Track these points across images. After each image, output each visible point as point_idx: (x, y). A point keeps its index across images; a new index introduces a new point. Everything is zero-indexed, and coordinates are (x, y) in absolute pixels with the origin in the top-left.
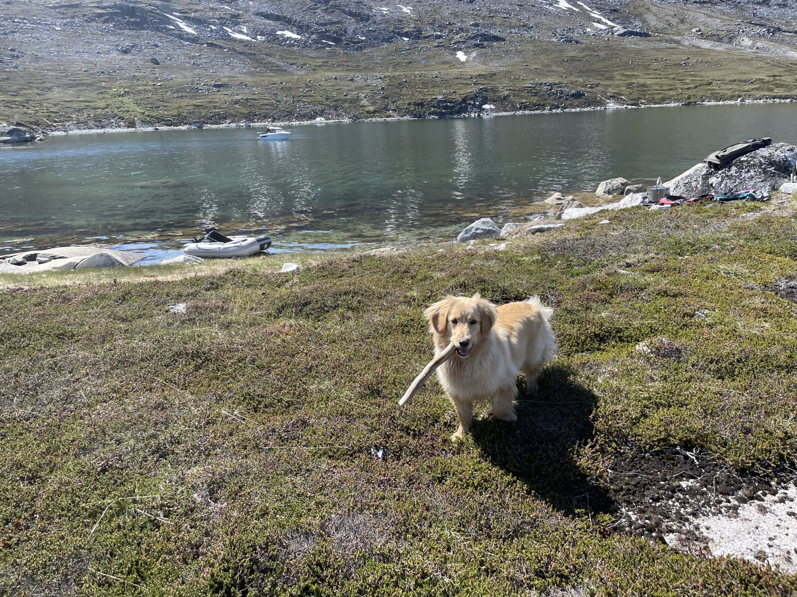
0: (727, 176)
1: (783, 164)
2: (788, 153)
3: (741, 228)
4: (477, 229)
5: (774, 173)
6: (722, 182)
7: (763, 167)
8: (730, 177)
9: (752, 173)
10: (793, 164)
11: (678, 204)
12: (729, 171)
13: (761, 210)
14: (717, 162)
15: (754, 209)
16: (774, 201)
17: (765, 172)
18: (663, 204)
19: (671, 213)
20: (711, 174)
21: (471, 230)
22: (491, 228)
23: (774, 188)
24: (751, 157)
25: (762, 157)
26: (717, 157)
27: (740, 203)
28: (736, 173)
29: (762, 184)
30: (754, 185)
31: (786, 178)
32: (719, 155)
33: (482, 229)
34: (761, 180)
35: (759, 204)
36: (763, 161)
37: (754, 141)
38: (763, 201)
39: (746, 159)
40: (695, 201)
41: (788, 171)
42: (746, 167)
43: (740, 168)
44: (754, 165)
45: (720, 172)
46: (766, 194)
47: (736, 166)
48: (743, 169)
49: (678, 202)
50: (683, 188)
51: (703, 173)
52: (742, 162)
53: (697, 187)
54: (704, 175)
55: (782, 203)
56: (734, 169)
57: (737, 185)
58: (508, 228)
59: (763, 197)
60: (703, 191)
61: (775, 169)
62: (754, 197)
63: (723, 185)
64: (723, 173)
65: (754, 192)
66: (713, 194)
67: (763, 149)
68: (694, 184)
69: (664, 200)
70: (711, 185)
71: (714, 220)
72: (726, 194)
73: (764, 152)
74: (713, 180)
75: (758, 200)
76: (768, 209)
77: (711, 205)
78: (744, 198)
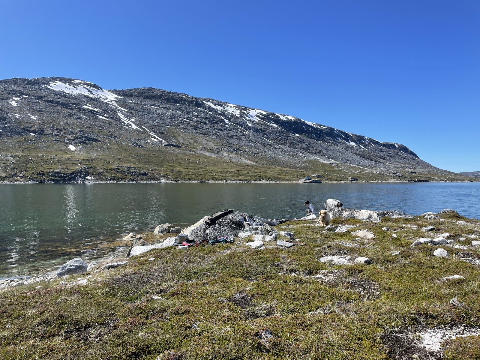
0: (214, 229)
1: (239, 223)
2: (240, 218)
3: (220, 261)
4: (71, 266)
5: (235, 228)
6: (212, 232)
7: (230, 224)
8: (215, 230)
9: (226, 228)
10: (243, 223)
11: (192, 245)
12: (215, 226)
13: (230, 248)
14: (209, 222)
15: (228, 248)
16: (236, 243)
17: (231, 227)
18: (184, 245)
19: (188, 251)
20: (207, 228)
21: (66, 267)
22: (81, 265)
23: (236, 236)
24: (224, 219)
25: (229, 219)
26: (209, 219)
27: (220, 244)
28: (218, 227)
29: (230, 233)
30: (227, 234)
31: (240, 230)
32: (210, 218)
33: (75, 266)
34: (229, 231)
35: (229, 245)
36: (230, 222)
37: (225, 211)
38: (231, 243)
39: (222, 220)
40: (199, 243)
41: (241, 226)
42: (223, 224)
43: (220, 225)
44: (226, 223)
45: (211, 227)
46: (232, 239)
47: (218, 224)
48: (221, 225)
49: (191, 244)
50: (194, 235)
51: (203, 227)
52: (220, 222)
53: (201, 235)
54: (204, 228)
55: (239, 243)
56: (217, 225)
57: (219, 234)
58: (92, 265)
59: (231, 241)
60: (204, 237)
61: (235, 226)
62: (227, 240)
63: (213, 234)
64: (212, 227)
65: (227, 238)
66: (209, 239)
67: (229, 215)
68: (199, 233)
69: (184, 243)
70: (208, 234)
71: (208, 255)
72: (214, 239)
73: (230, 217)
74: (208, 231)
75: (229, 242)
76: (234, 247)
77: (207, 246)
78: (222, 241)
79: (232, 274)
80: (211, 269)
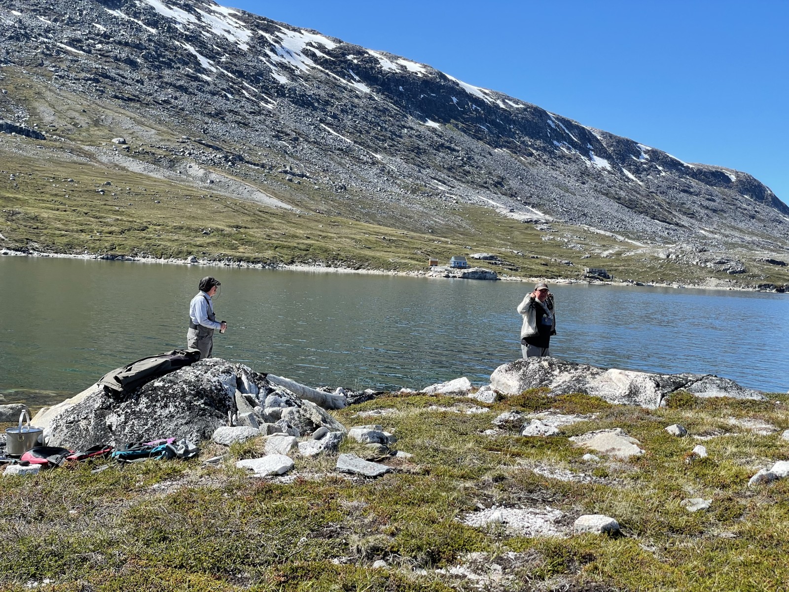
0: (134, 412)
1: (217, 395)
2: (223, 378)
3: (142, 518)
5: (204, 410)
6: (126, 422)
7: (187, 399)
8: (138, 415)
9: (172, 410)
10: (230, 395)
11: (53, 464)
12: (137, 404)
13: (182, 476)
14: (118, 387)
15: (172, 475)
16: (204, 459)
17: (190, 408)
18: (26, 464)
19: (37, 484)
20: (108, 408)
23: (205, 436)
24: (171, 381)
25: (185, 382)
26: (116, 378)
27: (149, 462)
28: (147, 407)
29: (186, 428)
30: (174, 430)
31: (221, 417)
32: (120, 376)
34: (184, 421)
35: (176, 464)
36: (187, 389)
37: (174, 353)
38: (187, 459)
39: (161, 384)
40: (80, 458)
41: (225, 406)
42: (163, 398)
43: (155, 400)
44: (174, 396)
45: (123, 405)
46: (192, 447)
47: (147, 396)
48: (157, 401)
49: (52, 459)
50: (66, 431)
51: (96, 406)
52: (155, 389)
53: (87, 430)
54: (98, 409)
55: (215, 462)
56: (144, 400)
57: (148, 430)
59: (187, 452)
60: (98, 439)
61: (205, 403)
62: (173, 451)
63: (127, 429)
64: (127, 406)
65: (174, 443)
66: (113, 444)
67: (188, 368)
68: (83, 424)
69: (29, 455)
70: (110, 427)
71: (105, 498)
72: (131, 445)
73: (188, 373)
74: (112, 419)
75: (179, 457)
76: (193, 473)
77: (105, 467)
78: (158, 453)
79: (177, 562)
80: (110, 544)
